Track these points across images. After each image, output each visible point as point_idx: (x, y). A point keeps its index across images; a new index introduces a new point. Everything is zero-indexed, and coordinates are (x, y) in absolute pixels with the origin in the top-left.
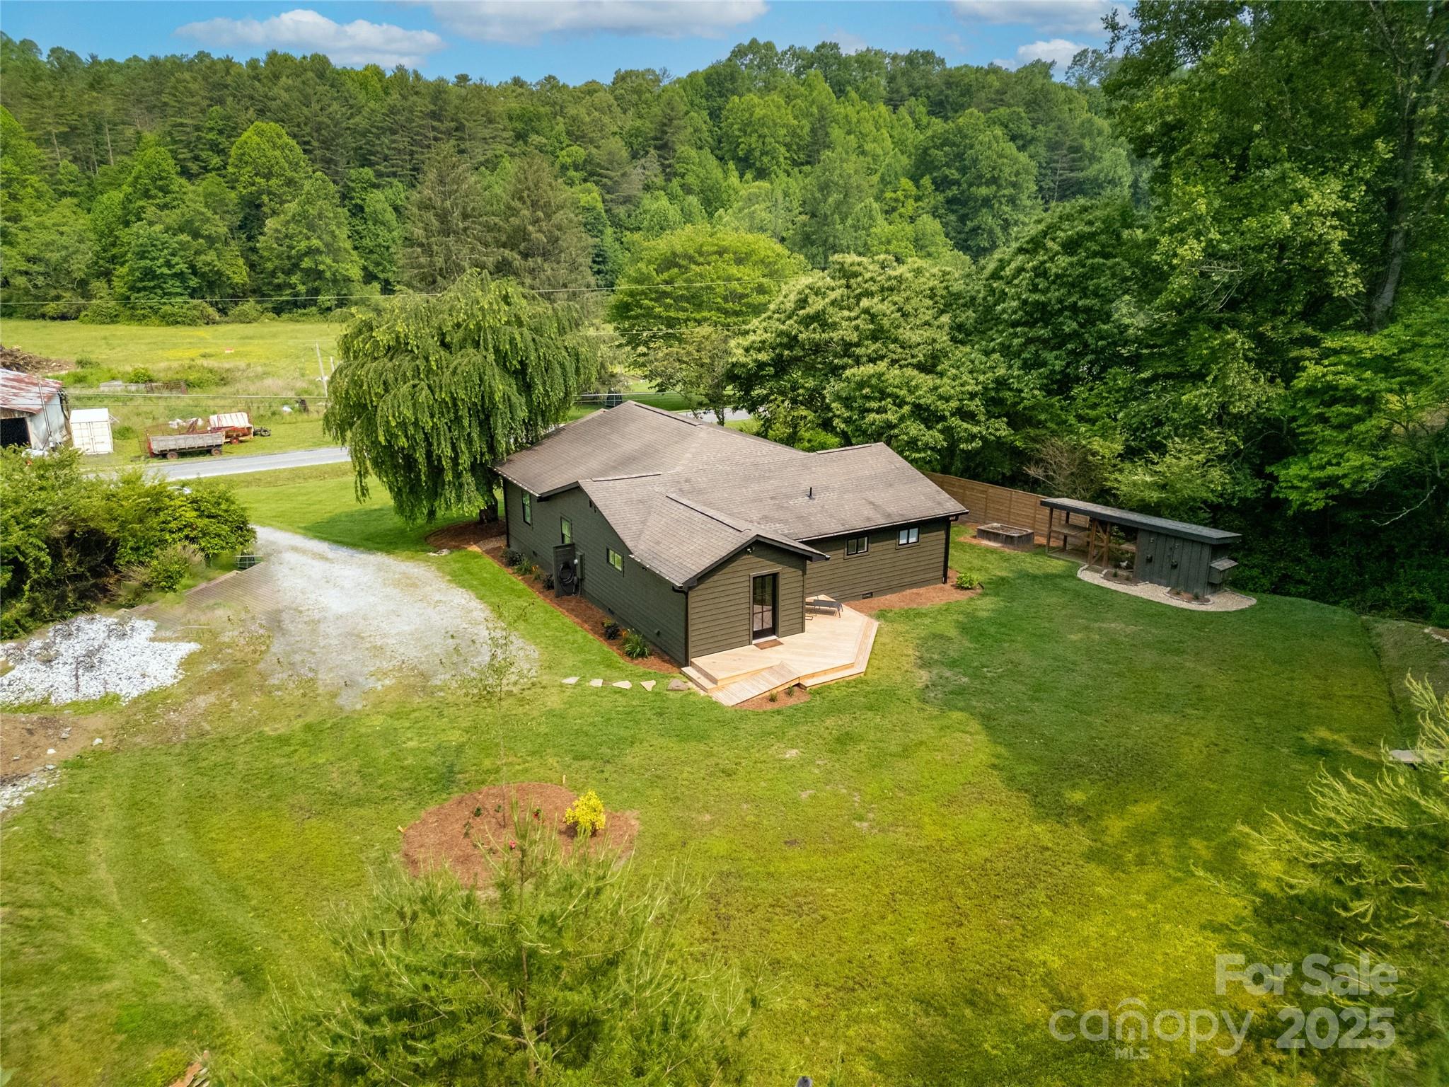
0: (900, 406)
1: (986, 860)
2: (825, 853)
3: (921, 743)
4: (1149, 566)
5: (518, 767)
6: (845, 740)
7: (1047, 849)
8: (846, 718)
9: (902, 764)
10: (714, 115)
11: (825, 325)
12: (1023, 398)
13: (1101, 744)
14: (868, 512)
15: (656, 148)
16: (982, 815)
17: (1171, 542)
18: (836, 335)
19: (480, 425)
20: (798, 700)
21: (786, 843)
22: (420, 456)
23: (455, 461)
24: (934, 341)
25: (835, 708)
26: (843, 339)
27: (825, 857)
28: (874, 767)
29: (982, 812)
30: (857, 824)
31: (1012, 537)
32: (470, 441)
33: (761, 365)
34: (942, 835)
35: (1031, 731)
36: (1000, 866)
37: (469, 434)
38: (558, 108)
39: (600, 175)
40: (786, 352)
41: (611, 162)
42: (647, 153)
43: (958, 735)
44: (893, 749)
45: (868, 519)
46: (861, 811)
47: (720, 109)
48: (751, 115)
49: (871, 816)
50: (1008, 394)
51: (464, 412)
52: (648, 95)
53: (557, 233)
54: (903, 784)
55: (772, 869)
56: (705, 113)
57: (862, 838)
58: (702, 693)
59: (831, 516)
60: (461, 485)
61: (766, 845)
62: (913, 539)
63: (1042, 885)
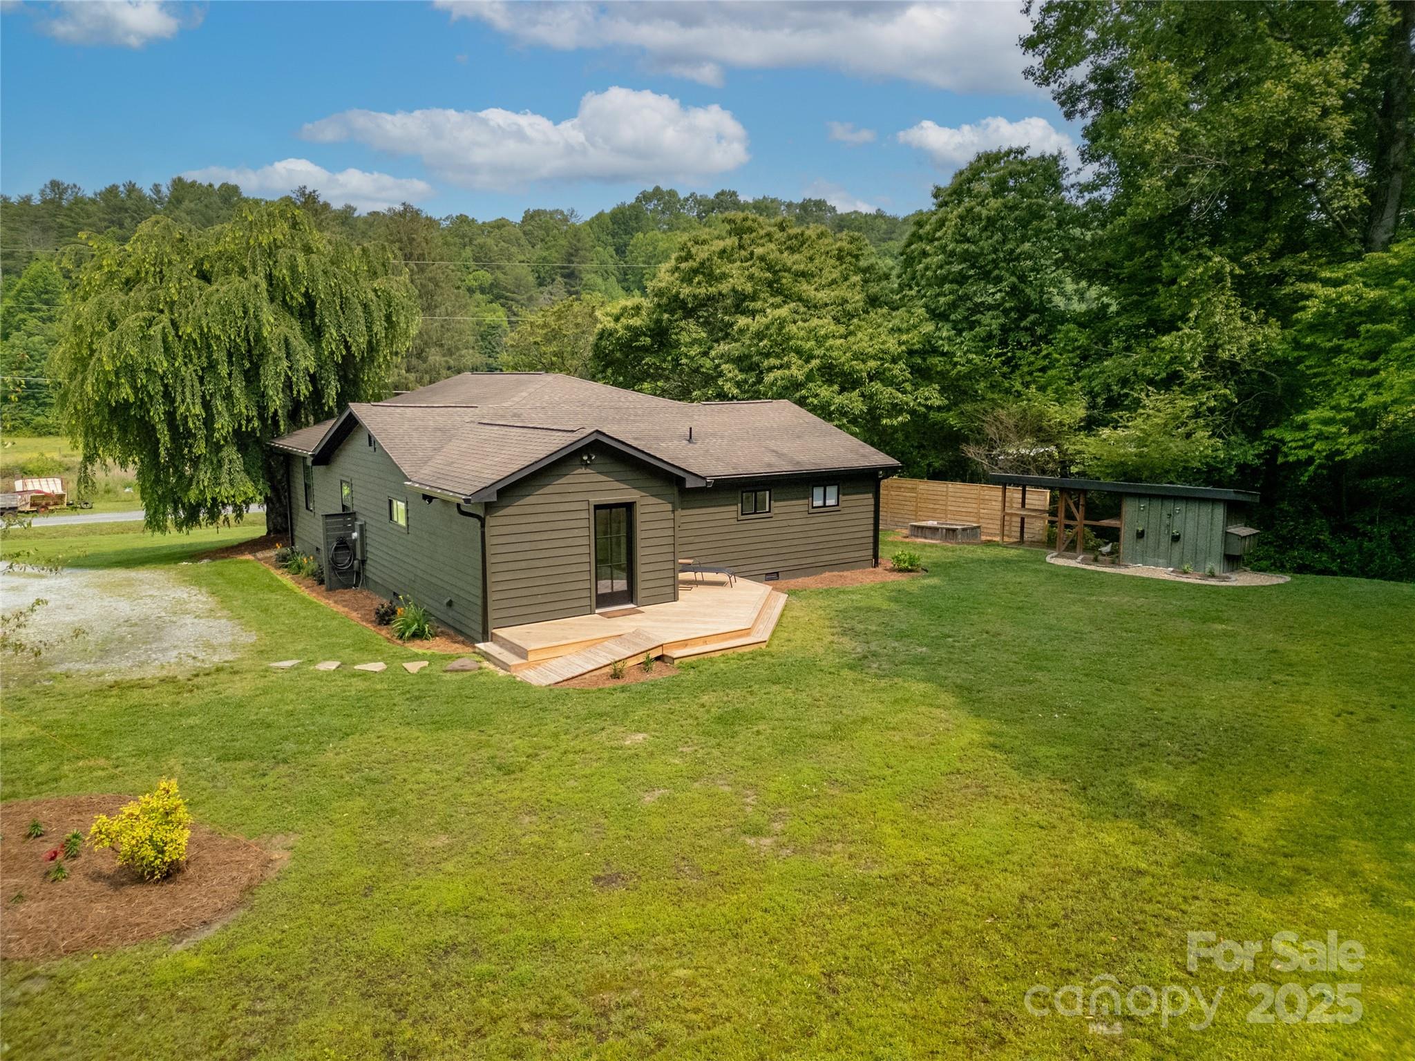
0: (807, 361)
1: (1022, 898)
2: (679, 896)
3: (865, 720)
4: (1141, 541)
5: (100, 773)
6: (730, 720)
7: (1140, 873)
8: (735, 694)
9: (834, 748)
10: (620, 251)
11: (712, 278)
12: (955, 364)
13: (1166, 716)
14: (769, 458)
15: (563, 276)
16: (993, 819)
17: (1169, 505)
18: (725, 287)
19: (246, 373)
20: (659, 673)
21: (597, 879)
22: (157, 413)
23: (209, 422)
24: (845, 301)
25: (719, 681)
26: (734, 290)
27: (678, 904)
28: (782, 753)
29: (995, 817)
30: (750, 841)
31: (954, 530)
32: (228, 397)
33: (636, 333)
34: (921, 855)
35: (1042, 703)
36: (1054, 907)
37: (229, 388)
38: (467, 240)
39: (506, 298)
40: (666, 316)
41: (518, 287)
42: (553, 280)
43: (922, 709)
44: (815, 728)
45: (769, 465)
46: (758, 819)
47: (626, 245)
48: (655, 249)
49: (777, 827)
50: (936, 360)
51: (220, 356)
52: (555, 231)
53: (431, 286)
54: (839, 775)
55: (554, 933)
56: (611, 250)
57: (760, 865)
58: (502, 673)
59: (718, 459)
60: (220, 464)
61: (552, 886)
62: (831, 502)
63: (1158, 944)
